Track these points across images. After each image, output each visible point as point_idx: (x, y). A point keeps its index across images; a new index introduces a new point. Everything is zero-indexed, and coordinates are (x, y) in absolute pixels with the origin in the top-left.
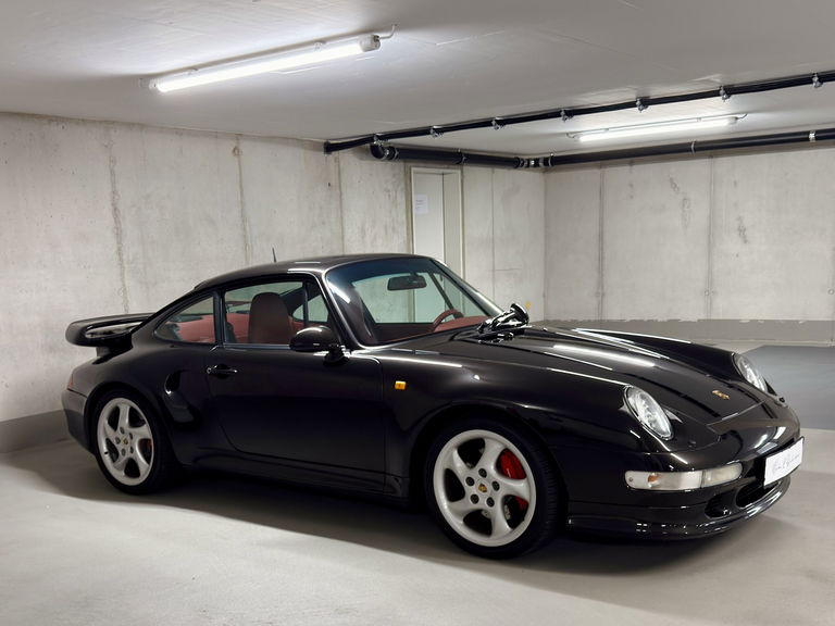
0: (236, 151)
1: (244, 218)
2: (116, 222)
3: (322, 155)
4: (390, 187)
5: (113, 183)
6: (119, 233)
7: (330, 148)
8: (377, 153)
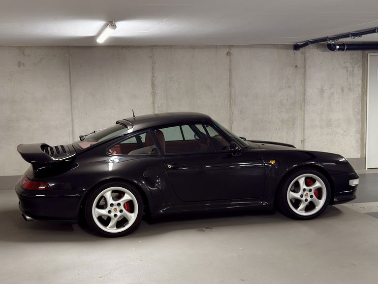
0: (229, 54)
1: (230, 85)
2: (153, 89)
3: (292, 51)
4: (348, 65)
5: (153, 73)
6: (154, 94)
7: (297, 47)
8: (331, 48)
